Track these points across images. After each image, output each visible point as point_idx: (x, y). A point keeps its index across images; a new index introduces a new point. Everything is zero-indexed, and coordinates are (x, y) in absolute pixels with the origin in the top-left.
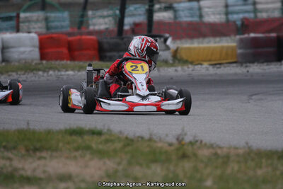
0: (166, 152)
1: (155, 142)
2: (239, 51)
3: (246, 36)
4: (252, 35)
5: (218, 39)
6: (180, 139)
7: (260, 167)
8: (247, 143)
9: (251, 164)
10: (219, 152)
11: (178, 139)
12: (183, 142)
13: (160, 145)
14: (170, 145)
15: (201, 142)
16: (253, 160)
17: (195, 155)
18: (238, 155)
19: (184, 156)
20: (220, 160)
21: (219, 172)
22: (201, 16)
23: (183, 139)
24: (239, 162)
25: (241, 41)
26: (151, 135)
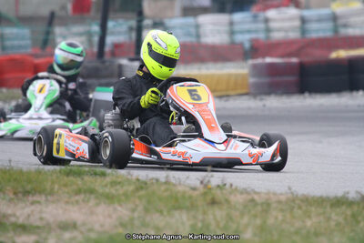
0: (190, 197)
1: (174, 185)
2: (252, 80)
3: (259, 61)
4: (269, 60)
5: (219, 65)
6: (205, 182)
7: (309, 217)
8: (290, 188)
9: (298, 212)
10: (256, 197)
11: (202, 182)
12: (210, 186)
13: (180, 188)
14: (194, 189)
15: (231, 185)
16: (300, 208)
17: (227, 201)
18: (279, 202)
19: (213, 202)
20: (259, 208)
21: (258, 222)
22: (198, 36)
23: (209, 181)
24: (282, 210)
25: (255, 67)
26: (167, 177)
